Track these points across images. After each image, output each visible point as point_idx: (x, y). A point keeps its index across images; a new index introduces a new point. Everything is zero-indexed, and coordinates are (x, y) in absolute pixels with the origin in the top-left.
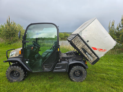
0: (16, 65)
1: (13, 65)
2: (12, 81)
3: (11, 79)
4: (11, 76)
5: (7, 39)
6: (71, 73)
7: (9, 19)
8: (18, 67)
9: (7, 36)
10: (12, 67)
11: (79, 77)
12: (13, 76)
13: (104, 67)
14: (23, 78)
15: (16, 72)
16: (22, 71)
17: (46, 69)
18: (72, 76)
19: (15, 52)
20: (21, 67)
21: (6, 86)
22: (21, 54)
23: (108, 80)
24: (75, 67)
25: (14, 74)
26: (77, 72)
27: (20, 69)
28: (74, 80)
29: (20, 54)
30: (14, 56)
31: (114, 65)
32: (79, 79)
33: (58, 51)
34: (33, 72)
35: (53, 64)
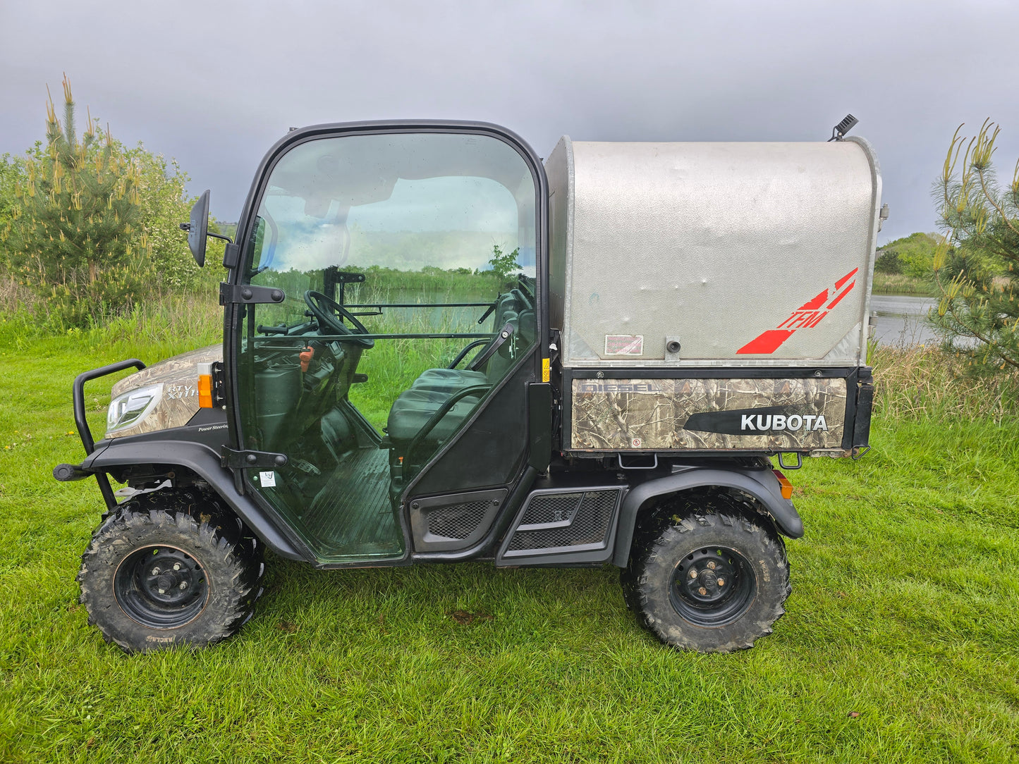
0: (168, 502)
1: (140, 505)
2: (132, 646)
3: (124, 622)
4: (123, 600)
5: (55, 278)
6: (654, 580)
7: (69, 104)
8: (184, 521)
9: (56, 254)
10: (136, 520)
11: (717, 606)
12: (145, 595)
13: (914, 526)
14: (228, 621)
15: (167, 563)
16: (224, 552)
17: (431, 538)
18: (657, 598)
19: (156, 391)
20: (212, 524)
21: (83, 682)
22: (217, 404)
23: (969, 634)
24: (689, 525)
25: (155, 584)
26: (700, 565)
27: (208, 535)
28: (675, 632)
29: (208, 404)
30: (150, 422)
31: (988, 509)
32: (721, 626)
33: (546, 378)
34: (322, 562)
35: (496, 496)
